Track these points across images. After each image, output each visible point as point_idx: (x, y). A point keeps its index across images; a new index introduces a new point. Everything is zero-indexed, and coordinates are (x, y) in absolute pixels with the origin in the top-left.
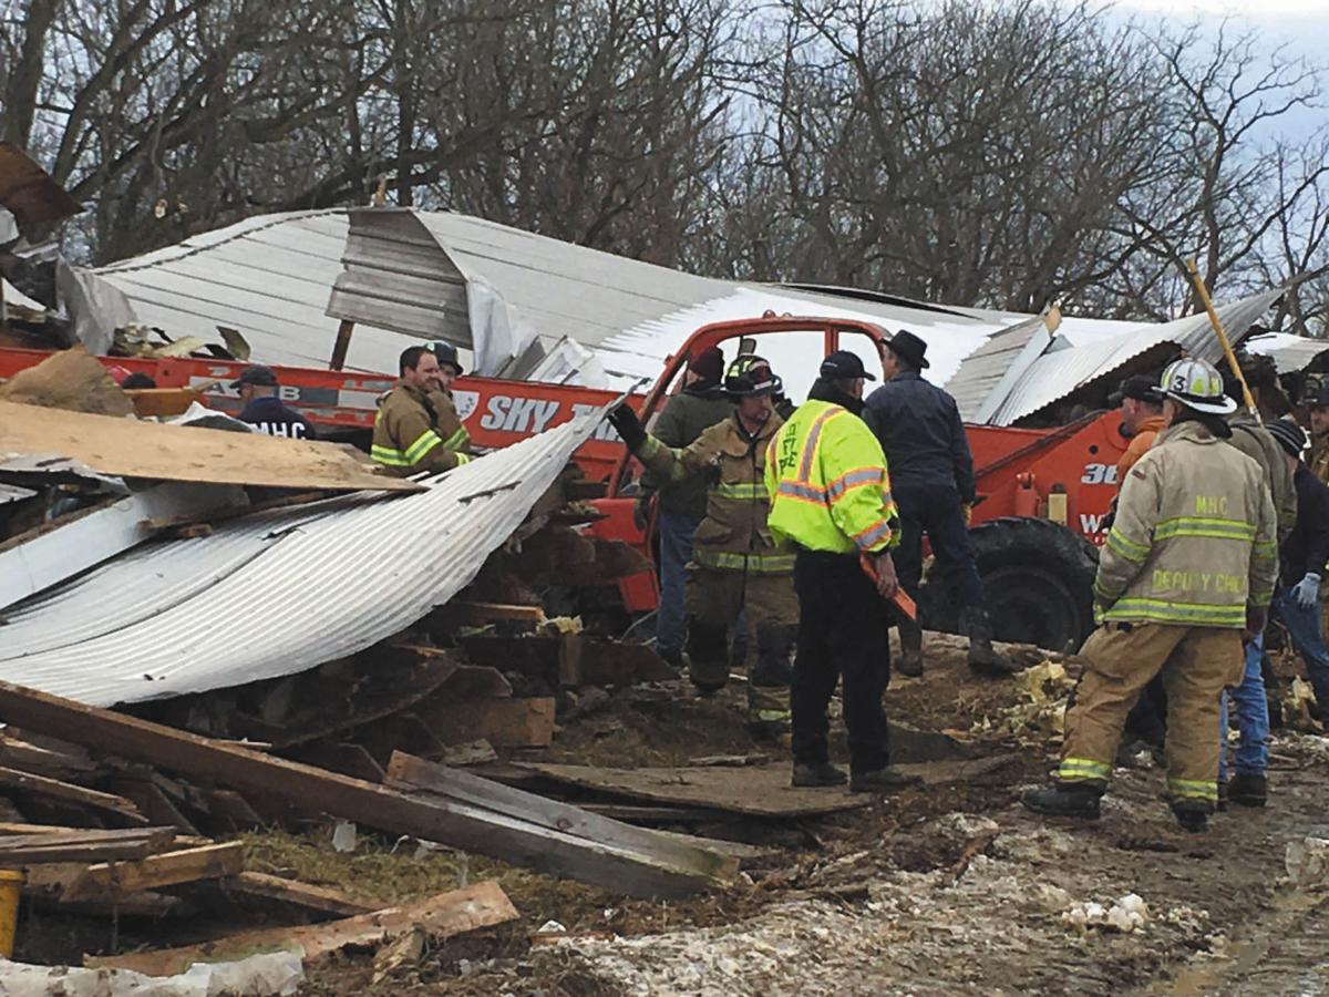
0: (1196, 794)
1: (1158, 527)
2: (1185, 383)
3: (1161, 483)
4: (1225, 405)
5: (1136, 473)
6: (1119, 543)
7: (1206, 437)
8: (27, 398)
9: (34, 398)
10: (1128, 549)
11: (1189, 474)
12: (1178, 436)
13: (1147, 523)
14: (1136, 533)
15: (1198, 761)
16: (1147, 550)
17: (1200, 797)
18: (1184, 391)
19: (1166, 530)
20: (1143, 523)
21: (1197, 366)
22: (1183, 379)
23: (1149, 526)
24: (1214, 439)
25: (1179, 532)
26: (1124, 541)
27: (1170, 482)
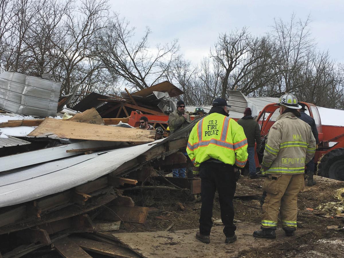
0: (290, 225)
1: (281, 144)
2: (285, 100)
3: (282, 131)
4: (298, 107)
5: (274, 128)
6: (270, 149)
7: (294, 117)
8: (76, 120)
9: (78, 120)
10: (272, 151)
11: (290, 128)
12: (286, 117)
13: (278, 143)
14: (275, 146)
15: (291, 215)
16: (278, 151)
17: (292, 226)
18: (285, 103)
19: (284, 145)
20: (277, 143)
21: (289, 95)
22: (285, 99)
23: (279, 144)
24: (296, 117)
25: (288, 146)
26: (271, 148)
27: (285, 130)
